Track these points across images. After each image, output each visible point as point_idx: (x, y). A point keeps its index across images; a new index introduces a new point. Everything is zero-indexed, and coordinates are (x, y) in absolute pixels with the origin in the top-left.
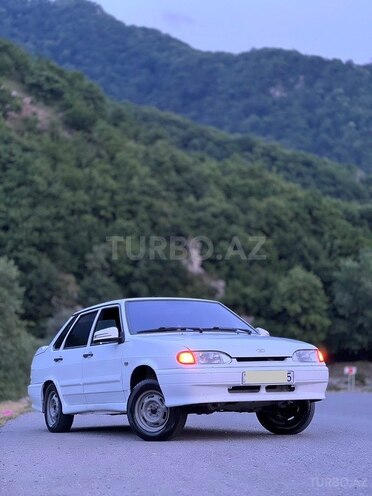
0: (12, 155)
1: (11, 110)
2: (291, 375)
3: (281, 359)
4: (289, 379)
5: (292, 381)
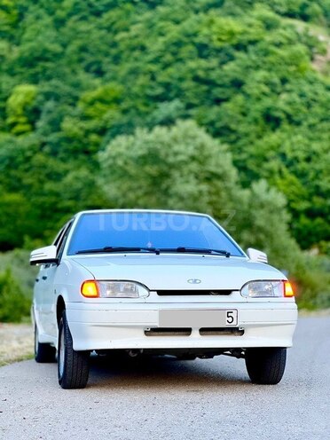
0: (316, 94)
1: (318, 53)
2: (234, 315)
3: (227, 292)
4: (230, 320)
5: (234, 323)
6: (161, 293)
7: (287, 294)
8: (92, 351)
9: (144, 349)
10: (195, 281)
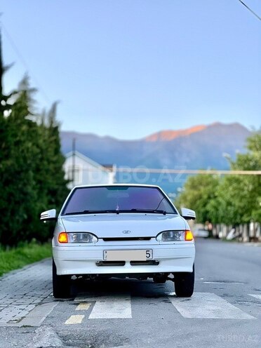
2: (150, 253)
3: (148, 239)
4: (148, 255)
5: (151, 257)
6: (106, 239)
7: (187, 238)
8: (72, 275)
9: (100, 274)
10: (127, 232)
